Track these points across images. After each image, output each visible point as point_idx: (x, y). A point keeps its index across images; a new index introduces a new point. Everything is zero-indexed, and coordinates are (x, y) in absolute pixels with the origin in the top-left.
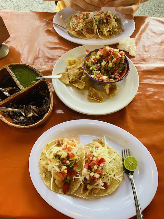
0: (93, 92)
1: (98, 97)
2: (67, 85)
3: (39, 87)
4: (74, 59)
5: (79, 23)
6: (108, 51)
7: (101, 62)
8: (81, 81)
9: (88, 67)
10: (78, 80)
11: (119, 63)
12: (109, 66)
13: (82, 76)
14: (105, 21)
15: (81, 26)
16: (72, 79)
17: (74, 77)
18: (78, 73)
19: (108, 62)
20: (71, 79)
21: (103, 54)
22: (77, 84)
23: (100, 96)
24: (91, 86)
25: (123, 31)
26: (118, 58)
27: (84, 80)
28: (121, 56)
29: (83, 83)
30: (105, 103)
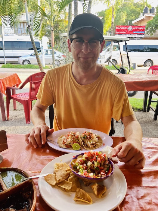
0: (80, 193)
1: (86, 198)
2: (53, 186)
3: (24, 189)
4: (62, 163)
5: (67, 138)
6: (93, 154)
7: (87, 163)
8: (68, 181)
9: (75, 168)
10: (66, 181)
11: (104, 164)
12: (94, 166)
13: (69, 177)
14: (89, 137)
15: (70, 140)
16: (60, 180)
17: (61, 178)
18: (66, 174)
19: (93, 163)
20: (58, 180)
21: (88, 156)
22: (64, 185)
23: (88, 197)
24: (78, 187)
25: (104, 145)
26: (102, 159)
27: (71, 180)
28: (104, 157)
29: (70, 183)
30: (94, 204)
